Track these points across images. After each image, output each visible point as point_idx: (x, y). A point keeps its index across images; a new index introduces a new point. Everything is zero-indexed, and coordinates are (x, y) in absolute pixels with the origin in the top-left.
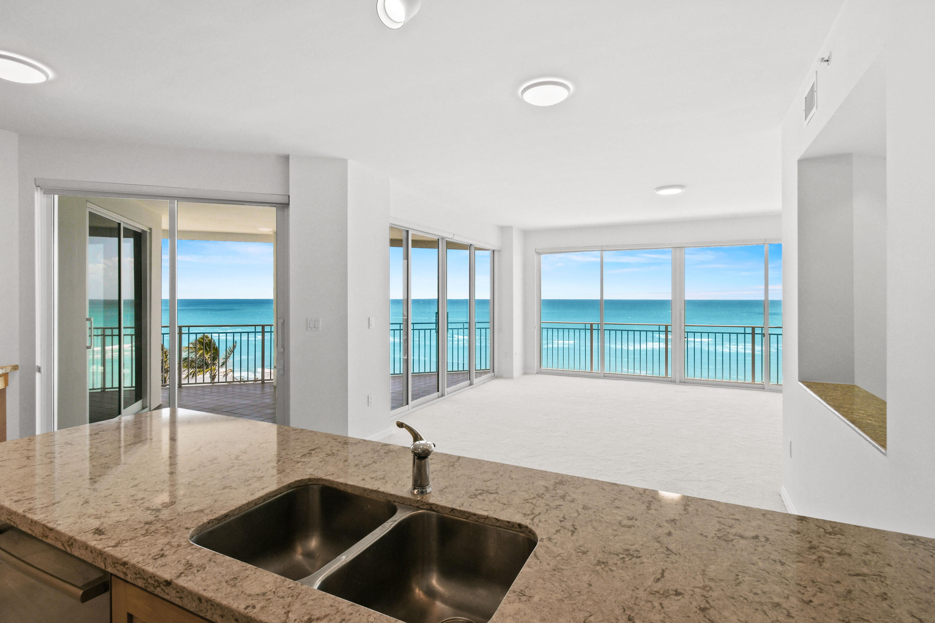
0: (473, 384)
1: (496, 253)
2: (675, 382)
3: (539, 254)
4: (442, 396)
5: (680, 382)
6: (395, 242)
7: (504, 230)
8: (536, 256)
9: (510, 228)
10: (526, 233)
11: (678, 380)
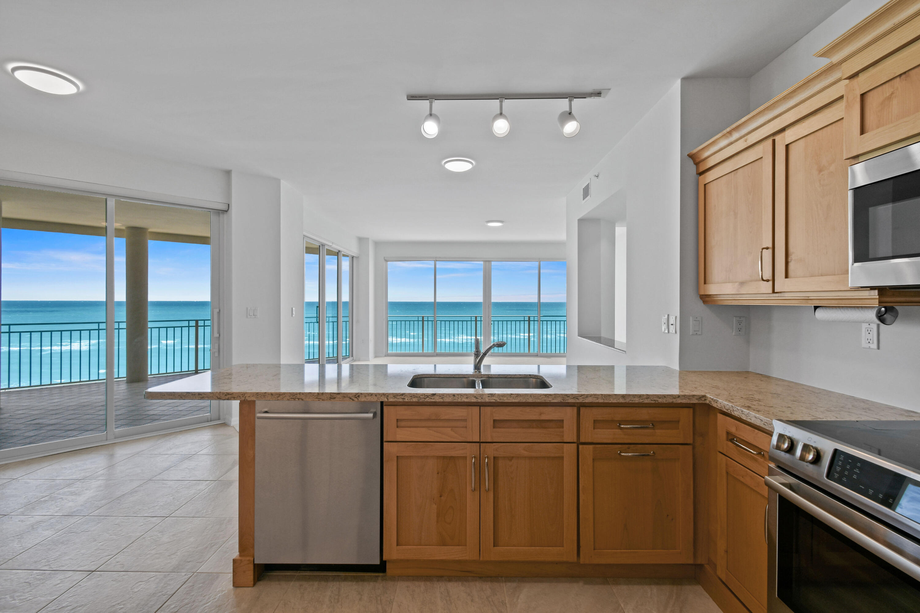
1: (355, 259)
3: (387, 261)
6: (310, 250)
7: (362, 241)
9: (368, 239)
10: (377, 244)
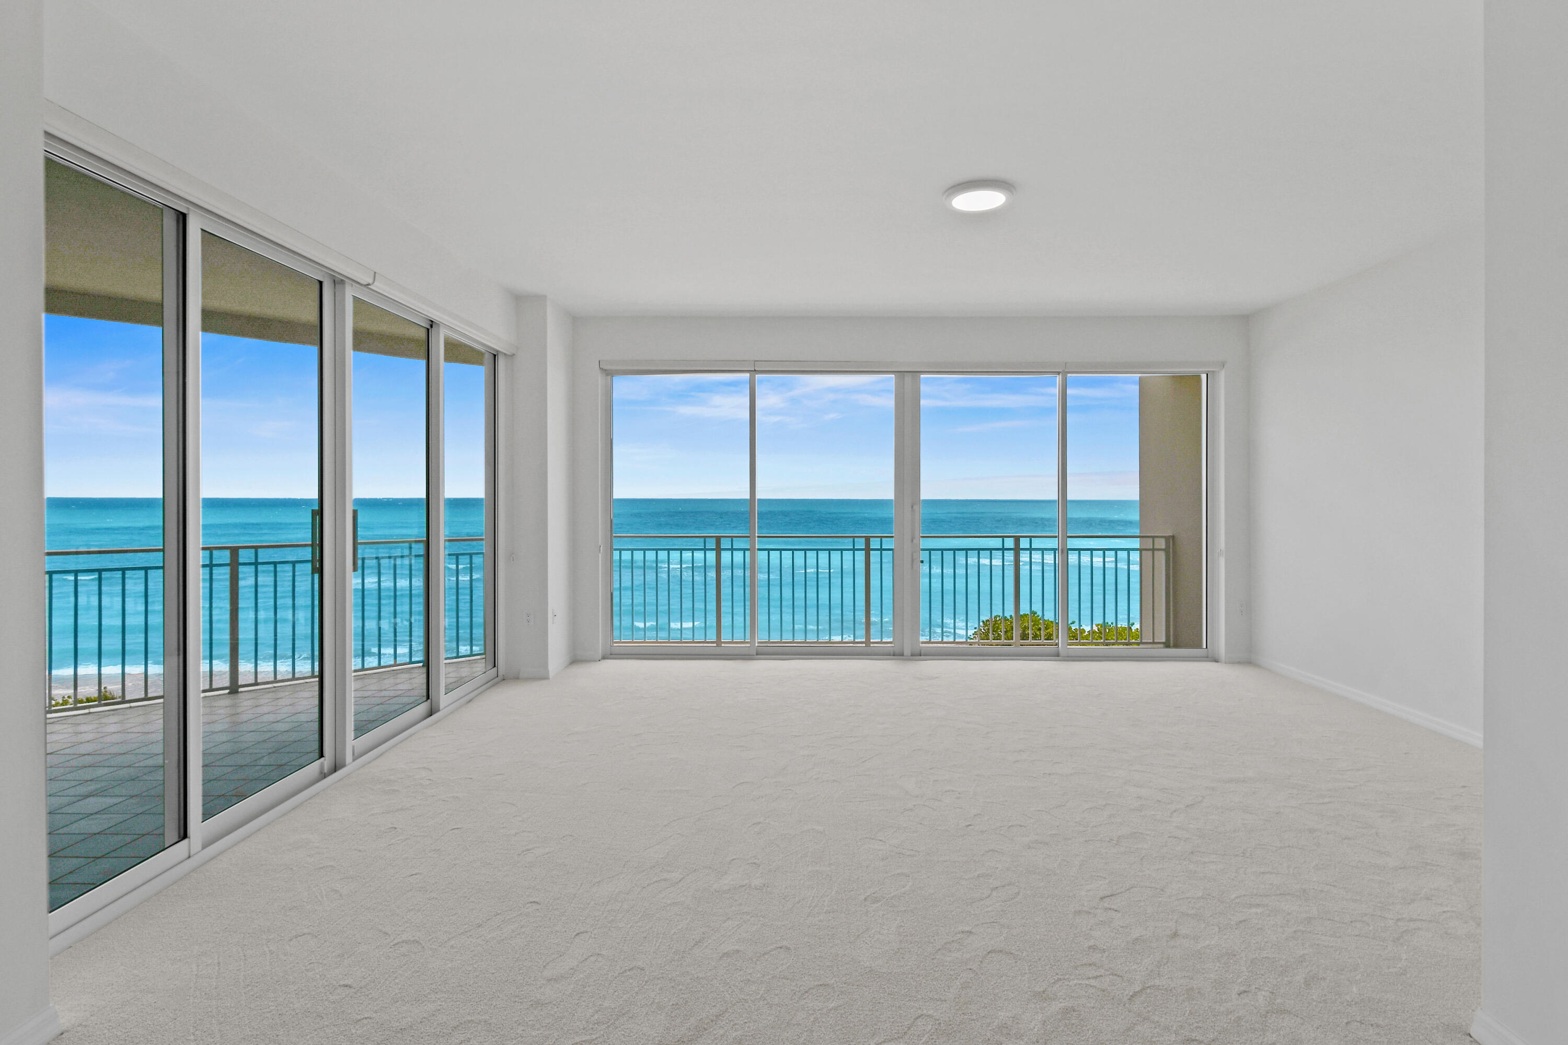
0: (438, 710)
2: (902, 655)
4: (335, 769)
5: (912, 655)
8: (600, 379)
11: (907, 652)
